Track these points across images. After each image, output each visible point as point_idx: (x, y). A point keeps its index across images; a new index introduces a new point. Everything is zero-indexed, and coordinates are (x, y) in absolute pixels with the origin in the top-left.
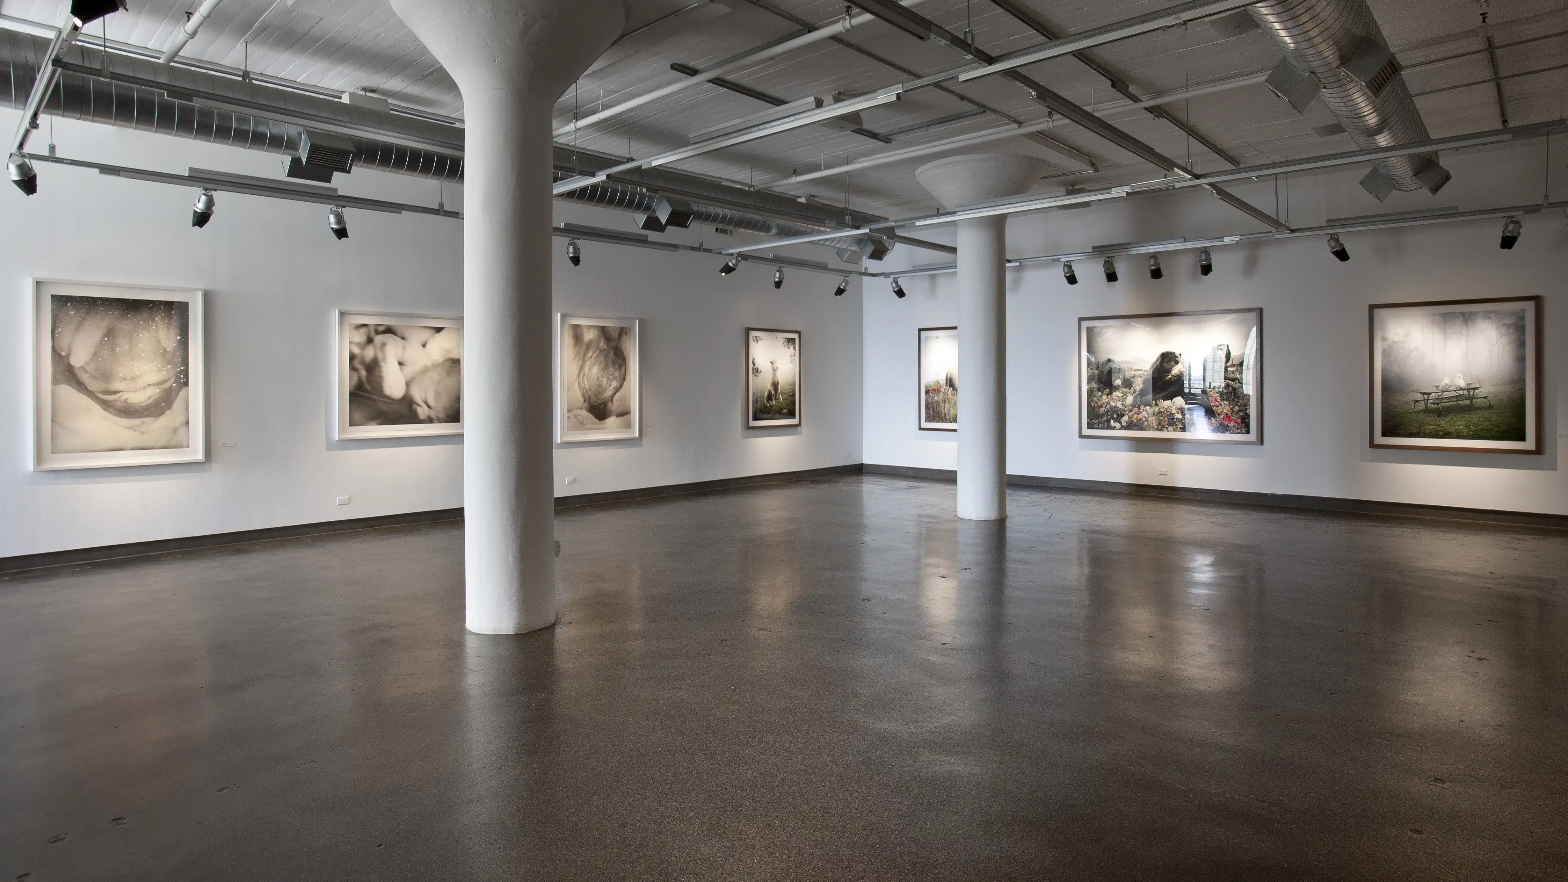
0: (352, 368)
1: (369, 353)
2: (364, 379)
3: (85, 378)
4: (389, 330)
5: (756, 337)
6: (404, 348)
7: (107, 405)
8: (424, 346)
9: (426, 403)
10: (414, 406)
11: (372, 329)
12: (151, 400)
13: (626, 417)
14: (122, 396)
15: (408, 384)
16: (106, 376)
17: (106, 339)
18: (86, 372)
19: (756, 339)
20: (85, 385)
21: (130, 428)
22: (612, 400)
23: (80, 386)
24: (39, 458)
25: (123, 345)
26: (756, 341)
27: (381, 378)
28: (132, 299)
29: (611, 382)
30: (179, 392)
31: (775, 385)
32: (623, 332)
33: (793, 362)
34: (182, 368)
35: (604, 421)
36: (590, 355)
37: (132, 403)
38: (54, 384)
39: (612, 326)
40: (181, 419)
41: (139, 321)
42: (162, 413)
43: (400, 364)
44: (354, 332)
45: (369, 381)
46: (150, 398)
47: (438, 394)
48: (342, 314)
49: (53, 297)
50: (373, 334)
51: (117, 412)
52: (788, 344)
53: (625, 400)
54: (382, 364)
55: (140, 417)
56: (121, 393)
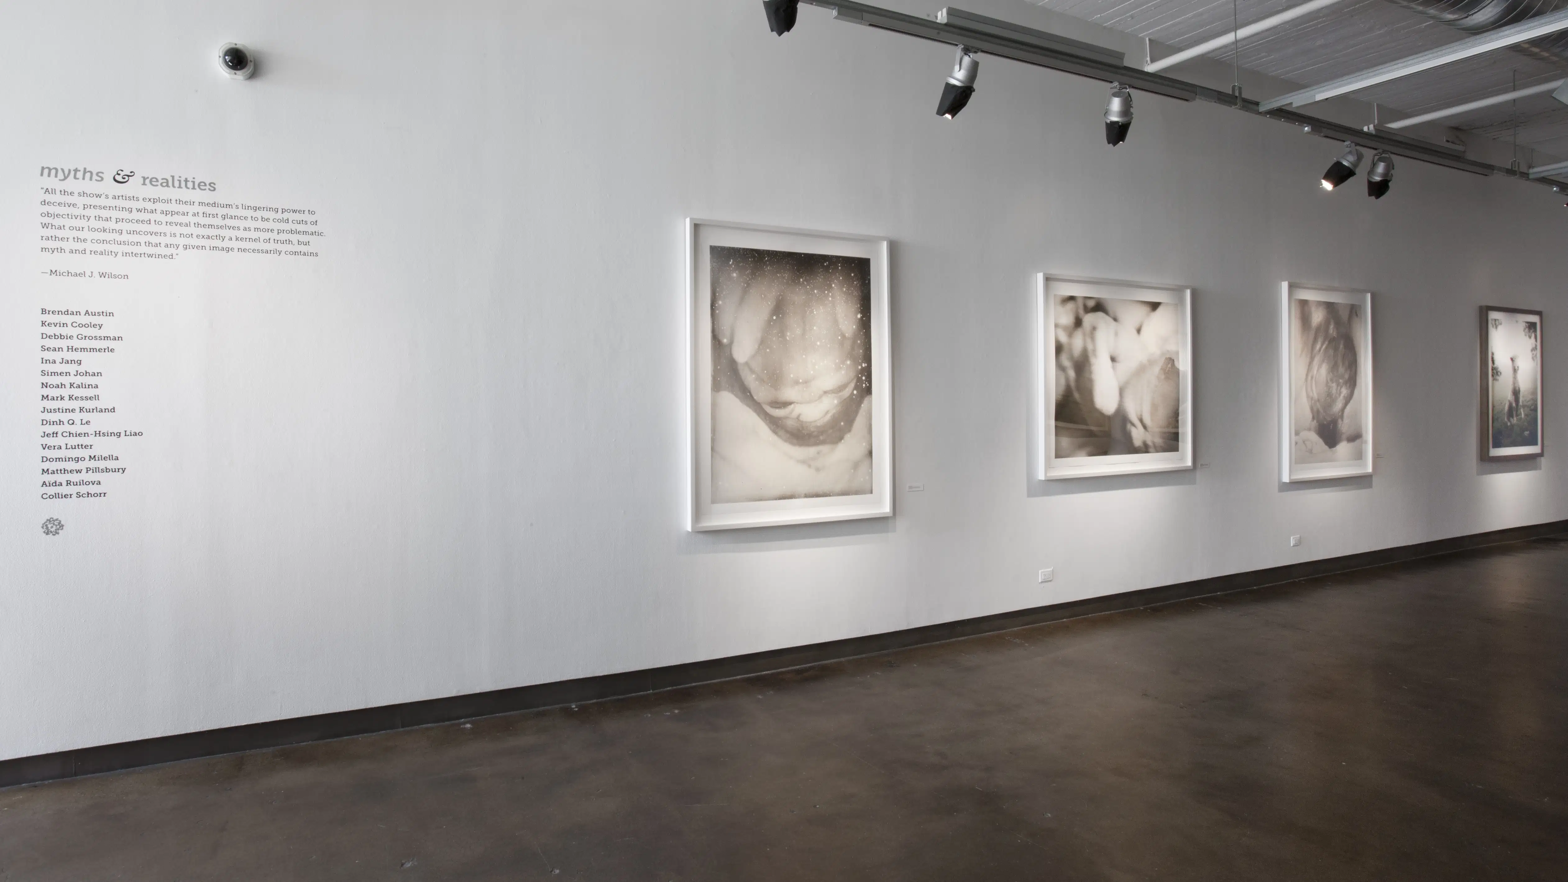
0: (1060, 367)
1: (1078, 343)
2: (1073, 384)
3: (750, 380)
4: (1099, 307)
5: (1495, 320)
6: (1116, 334)
7: (775, 424)
8: (1139, 331)
9: (1141, 421)
10: (1129, 426)
11: (1080, 303)
12: (828, 417)
13: (1358, 441)
14: (793, 410)
15: (1121, 392)
16: (775, 378)
17: (774, 318)
18: (752, 371)
19: (1495, 324)
20: (750, 393)
21: (803, 462)
22: (1342, 417)
23: (746, 394)
24: (698, 512)
25: (794, 329)
26: (1495, 326)
27: (1091, 381)
28: (804, 254)
29: (1340, 389)
30: (860, 406)
31: (1516, 393)
32: (1354, 311)
33: (1535, 358)
34: (863, 365)
35: (1334, 449)
36: (1318, 346)
37: (806, 422)
38: (714, 391)
39: (1342, 302)
40: (861, 449)
41: (813, 289)
42: (841, 438)
43: (1113, 359)
44: (1061, 309)
45: (1078, 388)
46: (827, 413)
47: (1154, 407)
48: (1048, 279)
49: (713, 249)
50: (1081, 312)
51: (788, 435)
52: (1529, 332)
53: (1357, 417)
54: (1093, 360)
55: (816, 444)
56: (792, 406)
